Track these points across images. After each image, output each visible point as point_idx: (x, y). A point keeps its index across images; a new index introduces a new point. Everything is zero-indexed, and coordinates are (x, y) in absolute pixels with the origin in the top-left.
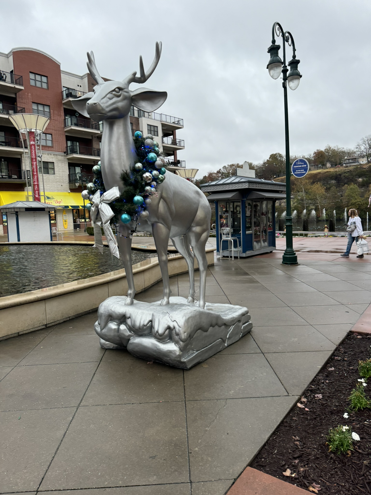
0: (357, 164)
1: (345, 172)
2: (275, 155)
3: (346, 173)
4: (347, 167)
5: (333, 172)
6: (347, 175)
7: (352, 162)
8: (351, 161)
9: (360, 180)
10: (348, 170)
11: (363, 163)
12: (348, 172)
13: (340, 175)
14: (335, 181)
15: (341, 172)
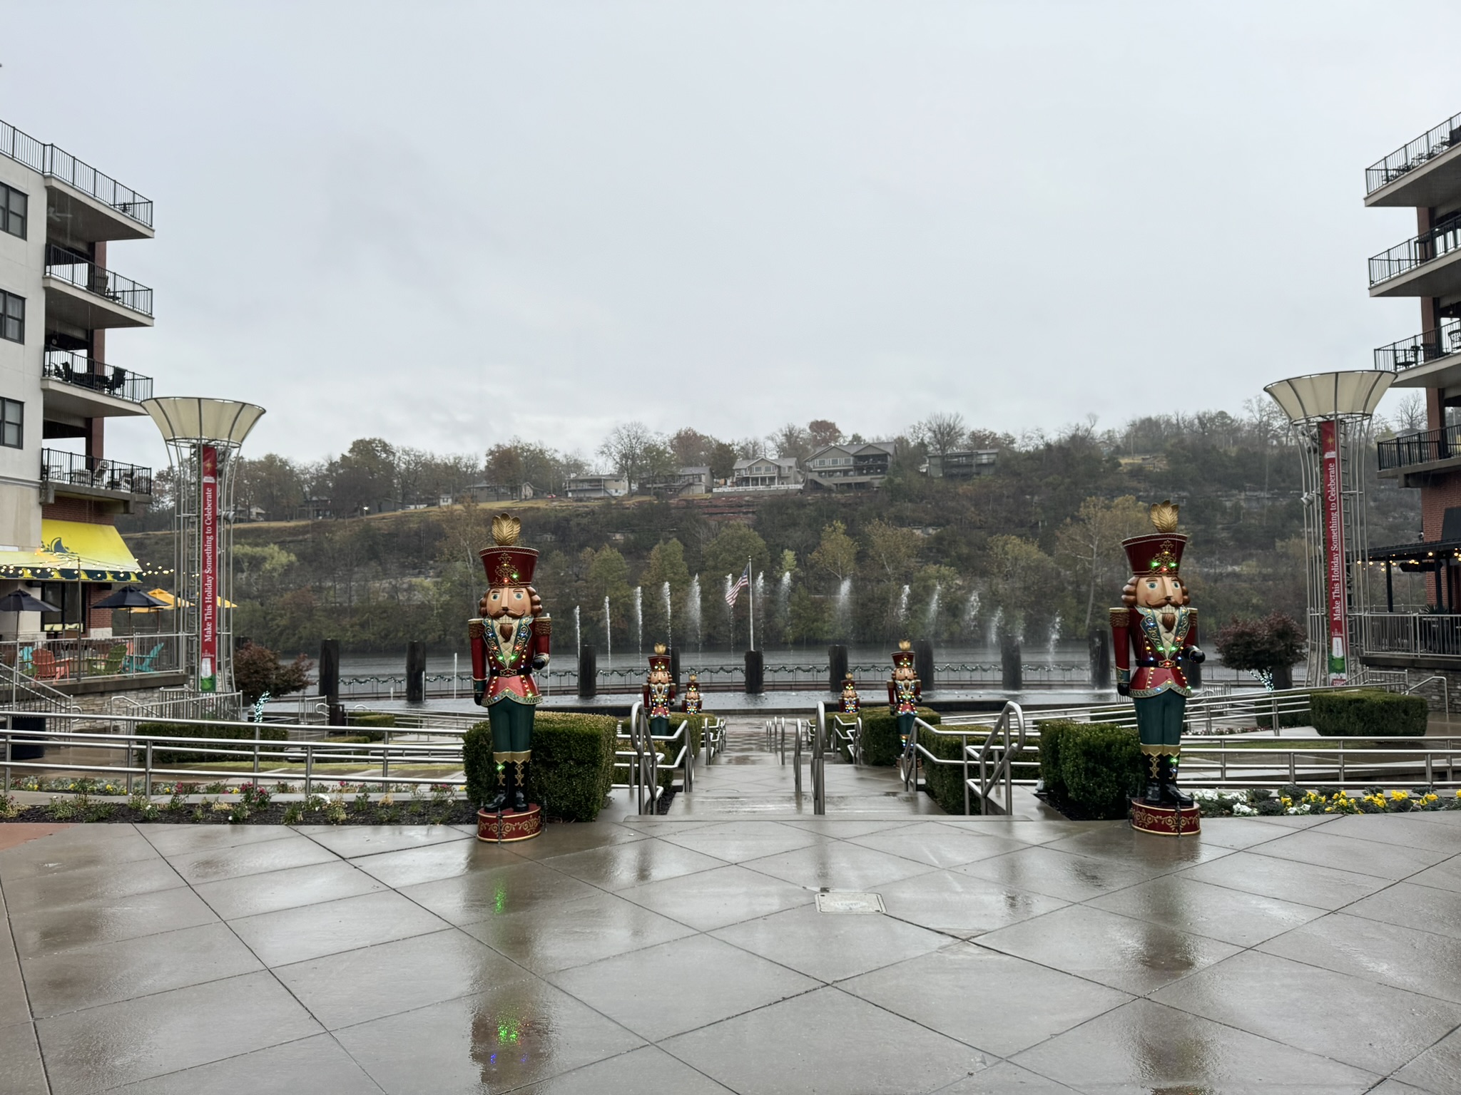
0: (602, 494)
1: (578, 512)
2: (370, 442)
3: (582, 517)
4: (580, 500)
5: (546, 509)
6: (585, 521)
7: (590, 488)
8: (586, 486)
9: (618, 536)
10: (586, 509)
11: (617, 494)
12: (587, 514)
13: (567, 520)
14: (553, 537)
15: (568, 512)
